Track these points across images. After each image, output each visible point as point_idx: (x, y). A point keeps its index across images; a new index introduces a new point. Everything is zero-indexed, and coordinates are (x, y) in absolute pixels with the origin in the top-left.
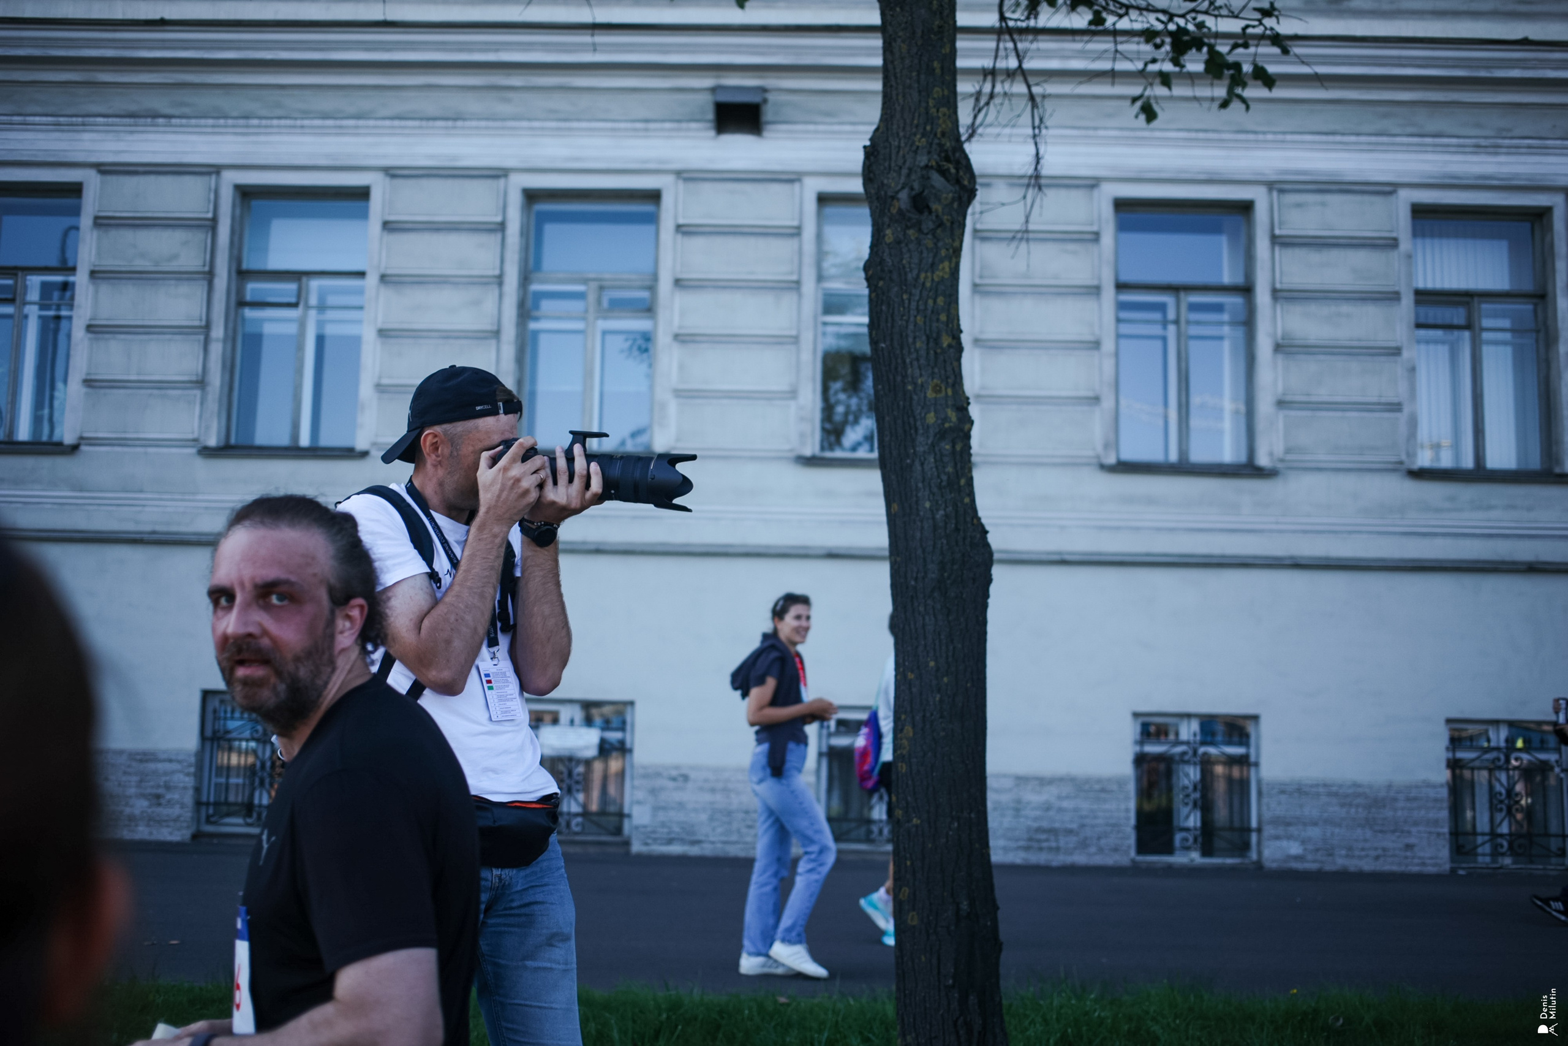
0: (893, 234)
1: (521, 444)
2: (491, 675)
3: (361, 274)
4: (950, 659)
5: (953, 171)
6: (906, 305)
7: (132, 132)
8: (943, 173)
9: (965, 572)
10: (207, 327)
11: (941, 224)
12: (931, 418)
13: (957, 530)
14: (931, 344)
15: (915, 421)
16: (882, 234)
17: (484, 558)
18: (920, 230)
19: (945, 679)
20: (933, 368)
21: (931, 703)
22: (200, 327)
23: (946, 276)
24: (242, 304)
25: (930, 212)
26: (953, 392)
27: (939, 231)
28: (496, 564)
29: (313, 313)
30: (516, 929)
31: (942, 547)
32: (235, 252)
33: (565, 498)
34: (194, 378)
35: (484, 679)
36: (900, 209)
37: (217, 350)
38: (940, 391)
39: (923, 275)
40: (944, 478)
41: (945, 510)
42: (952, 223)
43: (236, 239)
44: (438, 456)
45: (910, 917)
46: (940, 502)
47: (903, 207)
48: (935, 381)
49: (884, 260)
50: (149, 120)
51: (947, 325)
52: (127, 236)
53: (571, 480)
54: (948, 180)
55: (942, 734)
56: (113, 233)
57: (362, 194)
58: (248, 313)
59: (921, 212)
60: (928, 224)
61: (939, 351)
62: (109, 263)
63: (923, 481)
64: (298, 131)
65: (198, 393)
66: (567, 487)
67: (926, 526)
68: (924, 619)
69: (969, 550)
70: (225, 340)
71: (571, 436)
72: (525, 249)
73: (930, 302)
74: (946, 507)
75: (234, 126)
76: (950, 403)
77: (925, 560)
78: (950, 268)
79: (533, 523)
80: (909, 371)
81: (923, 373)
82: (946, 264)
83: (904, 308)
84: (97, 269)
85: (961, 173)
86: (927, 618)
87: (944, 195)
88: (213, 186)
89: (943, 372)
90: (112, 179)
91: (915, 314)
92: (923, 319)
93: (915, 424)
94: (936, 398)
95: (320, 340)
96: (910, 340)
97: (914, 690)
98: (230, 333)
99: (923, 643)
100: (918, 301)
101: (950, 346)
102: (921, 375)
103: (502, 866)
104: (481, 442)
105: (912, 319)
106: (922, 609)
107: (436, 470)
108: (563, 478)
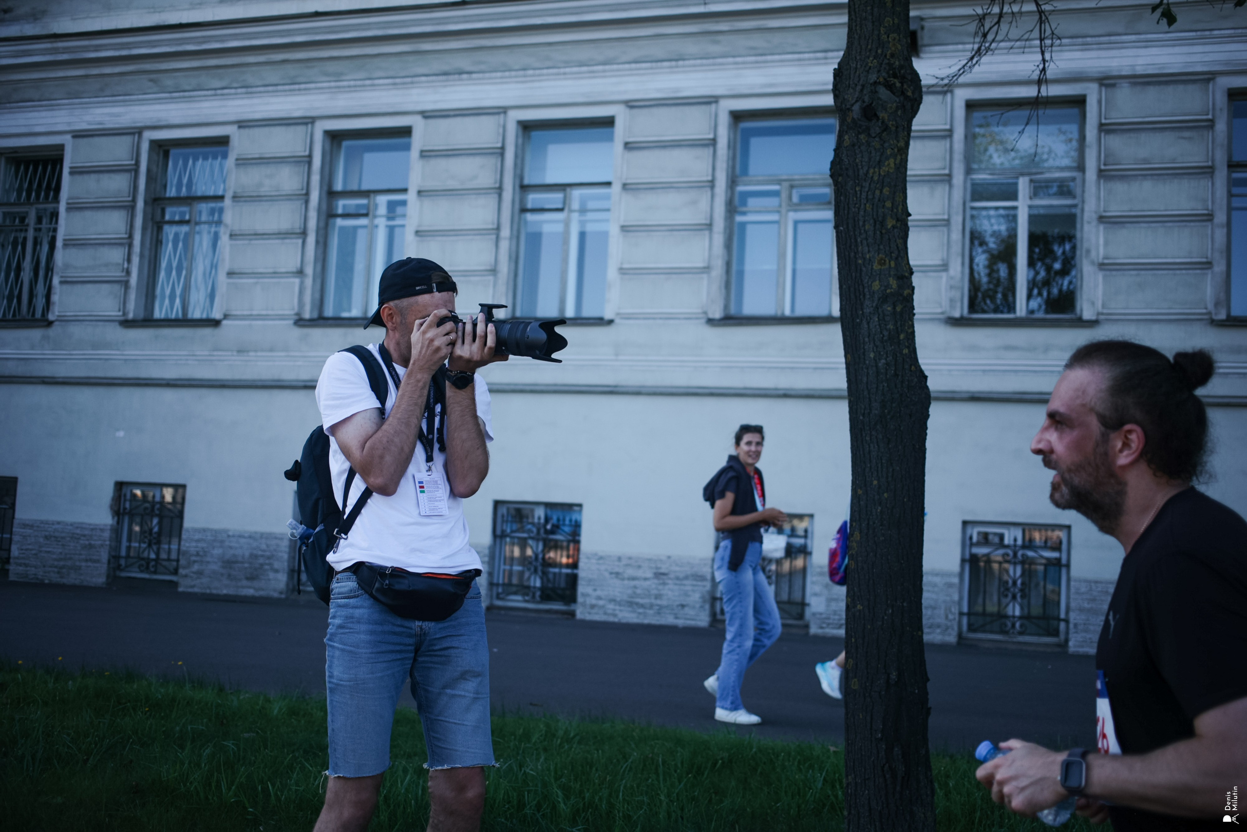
0: (849, 139)
1: (435, 314)
2: (424, 482)
3: (609, 184)
4: (890, 479)
5: (898, 85)
6: (858, 196)
7: (445, 86)
8: (890, 87)
9: (902, 409)
10: (498, 228)
11: (886, 128)
12: (876, 285)
13: (896, 375)
14: (878, 226)
15: (864, 288)
16: (842, 139)
17: (410, 397)
18: (869, 135)
19: (886, 495)
20: (879, 245)
21: (874, 514)
22: (493, 229)
23: (891, 171)
24: (524, 210)
25: (878, 119)
26: (896, 264)
27: (884, 134)
28: (420, 401)
29: (575, 216)
30: (439, 666)
31: (883, 389)
32: (518, 172)
33: (468, 353)
34: (489, 268)
35: (418, 485)
36: (853, 119)
37: (504, 245)
38: (884, 264)
39: (871, 171)
40: (886, 333)
41: (886, 360)
42: (897, 127)
43: (519, 162)
44: (393, 323)
45: (853, 682)
46: (882, 353)
47: (855, 117)
48: (880, 255)
49: (843, 160)
50: (456, 76)
51: (892, 211)
52: (442, 164)
53: (474, 340)
54: (893, 93)
55: (882, 538)
56: (434, 162)
57: (608, 122)
58: (530, 217)
59: (870, 120)
60: (876, 129)
61: (884, 231)
62: (430, 185)
63: (869, 337)
64: (562, 77)
65: (491, 278)
66: (471, 345)
67: (871, 372)
68: (869, 447)
69: (906, 391)
70: (511, 238)
71: (480, 307)
72: (733, 159)
73: (877, 192)
74: (887, 357)
75: (516, 77)
76: (892, 273)
77: (870, 400)
78: (895, 164)
79: (452, 372)
80: (860, 248)
81: (871, 249)
82: (892, 161)
83: (857, 198)
84: (422, 189)
85: (905, 86)
86: (872, 445)
87: (889, 105)
88: (502, 122)
89: (887, 248)
90: (432, 122)
91: (865, 202)
92: (871, 206)
93: (863, 291)
94: (881, 269)
95: (582, 236)
96: (861, 223)
97: (862, 503)
98: (515, 232)
99: (869, 465)
100: (867, 192)
101: (894, 227)
102: (869, 252)
103: (423, 619)
104: (420, 312)
105: (862, 206)
106: (868, 438)
107: (395, 333)
108: (468, 339)
